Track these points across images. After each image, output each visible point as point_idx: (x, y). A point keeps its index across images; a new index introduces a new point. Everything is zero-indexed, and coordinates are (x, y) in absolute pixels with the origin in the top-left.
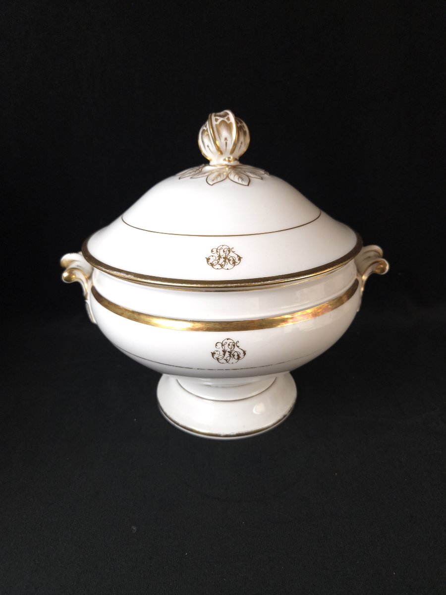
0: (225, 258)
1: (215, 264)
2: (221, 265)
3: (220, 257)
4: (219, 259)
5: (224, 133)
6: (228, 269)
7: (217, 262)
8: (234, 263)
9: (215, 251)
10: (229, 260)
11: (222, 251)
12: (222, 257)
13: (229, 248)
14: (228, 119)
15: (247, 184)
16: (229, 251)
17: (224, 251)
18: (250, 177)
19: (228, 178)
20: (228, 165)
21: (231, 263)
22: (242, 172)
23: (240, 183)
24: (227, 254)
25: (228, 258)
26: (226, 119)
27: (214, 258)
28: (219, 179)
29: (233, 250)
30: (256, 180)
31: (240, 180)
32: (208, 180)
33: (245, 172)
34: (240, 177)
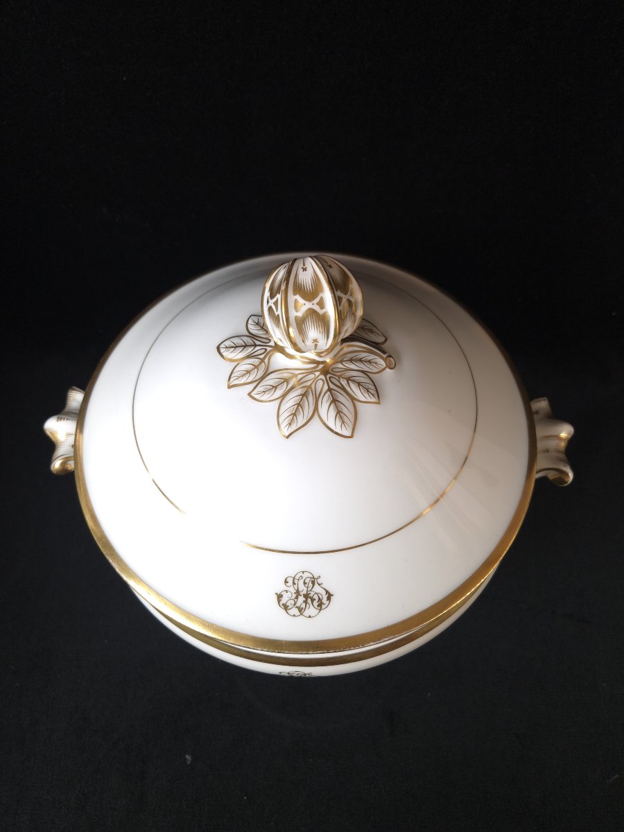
0: (306, 596)
1: (290, 606)
2: (300, 609)
3: (298, 593)
4: (297, 598)
5: (313, 333)
6: (310, 617)
7: (293, 602)
8: (320, 605)
9: (290, 580)
10: (313, 600)
11: (301, 582)
12: (301, 593)
13: (313, 578)
14: (321, 303)
15: (349, 433)
16: (313, 583)
17: (305, 583)
18: (358, 404)
19: (316, 416)
20: (318, 363)
21: (316, 606)
22: (344, 382)
23: (338, 430)
24: (309, 589)
25: (311, 595)
26: (317, 304)
27: (289, 594)
28: (301, 420)
29: (320, 581)
30: (368, 411)
31: (339, 423)
32: (281, 419)
33: (348, 379)
34: (339, 412)
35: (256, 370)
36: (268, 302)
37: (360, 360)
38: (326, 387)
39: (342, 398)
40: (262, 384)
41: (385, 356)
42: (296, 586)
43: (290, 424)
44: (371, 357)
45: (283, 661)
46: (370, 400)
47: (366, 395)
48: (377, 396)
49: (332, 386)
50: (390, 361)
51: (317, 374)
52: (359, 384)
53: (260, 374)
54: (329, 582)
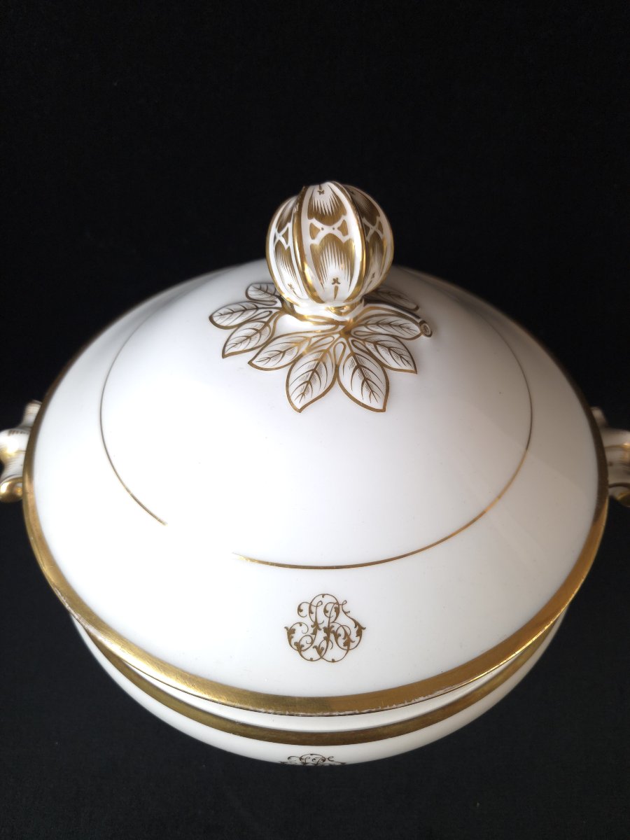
0: (328, 630)
1: (306, 646)
2: (320, 651)
3: (316, 625)
4: (315, 633)
5: (334, 268)
6: (333, 661)
7: (309, 640)
8: (348, 643)
9: (305, 608)
10: (337, 636)
11: (321, 610)
12: (321, 627)
13: (337, 603)
14: (344, 229)
15: (380, 406)
16: (337, 611)
17: (325, 611)
18: (388, 371)
19: (337, 384)
20: (337, 323)
21: (341, 645)
22: (371, 347)
23: (366, 402)
24: (332, 619)
25: (335, 629)
26: (339, 229)
27: (304, 628)
28: (317, 389)
29: (346, 608)
30: (402, 380)
31: (366, 392)
32: (291, 389)
33: (376, 343)
34: (366, 380)
35: (258, 335)
36: (275, 238)
37: (389, 324)
38: (348, 351)
39: (369, 364)
40: (266, 349)
41: (418, 321)
42: (313, 616)
43: (303, 394)
44: (402, 321)
45: (294, 738)
46: (404, 367)
47: (399, 361)
48: (412, 363)
49: (355, 350)
50: (425, 326)
51: (336, 336)
52: (390, 349)
53: (264, 339)
54: (359, 608)
